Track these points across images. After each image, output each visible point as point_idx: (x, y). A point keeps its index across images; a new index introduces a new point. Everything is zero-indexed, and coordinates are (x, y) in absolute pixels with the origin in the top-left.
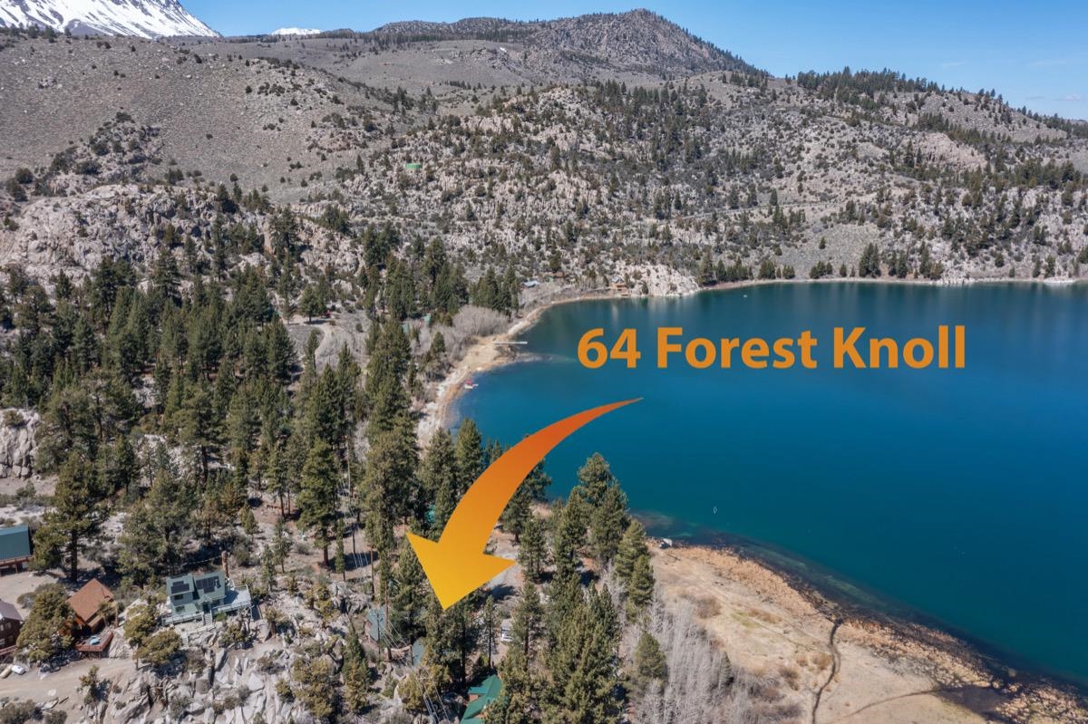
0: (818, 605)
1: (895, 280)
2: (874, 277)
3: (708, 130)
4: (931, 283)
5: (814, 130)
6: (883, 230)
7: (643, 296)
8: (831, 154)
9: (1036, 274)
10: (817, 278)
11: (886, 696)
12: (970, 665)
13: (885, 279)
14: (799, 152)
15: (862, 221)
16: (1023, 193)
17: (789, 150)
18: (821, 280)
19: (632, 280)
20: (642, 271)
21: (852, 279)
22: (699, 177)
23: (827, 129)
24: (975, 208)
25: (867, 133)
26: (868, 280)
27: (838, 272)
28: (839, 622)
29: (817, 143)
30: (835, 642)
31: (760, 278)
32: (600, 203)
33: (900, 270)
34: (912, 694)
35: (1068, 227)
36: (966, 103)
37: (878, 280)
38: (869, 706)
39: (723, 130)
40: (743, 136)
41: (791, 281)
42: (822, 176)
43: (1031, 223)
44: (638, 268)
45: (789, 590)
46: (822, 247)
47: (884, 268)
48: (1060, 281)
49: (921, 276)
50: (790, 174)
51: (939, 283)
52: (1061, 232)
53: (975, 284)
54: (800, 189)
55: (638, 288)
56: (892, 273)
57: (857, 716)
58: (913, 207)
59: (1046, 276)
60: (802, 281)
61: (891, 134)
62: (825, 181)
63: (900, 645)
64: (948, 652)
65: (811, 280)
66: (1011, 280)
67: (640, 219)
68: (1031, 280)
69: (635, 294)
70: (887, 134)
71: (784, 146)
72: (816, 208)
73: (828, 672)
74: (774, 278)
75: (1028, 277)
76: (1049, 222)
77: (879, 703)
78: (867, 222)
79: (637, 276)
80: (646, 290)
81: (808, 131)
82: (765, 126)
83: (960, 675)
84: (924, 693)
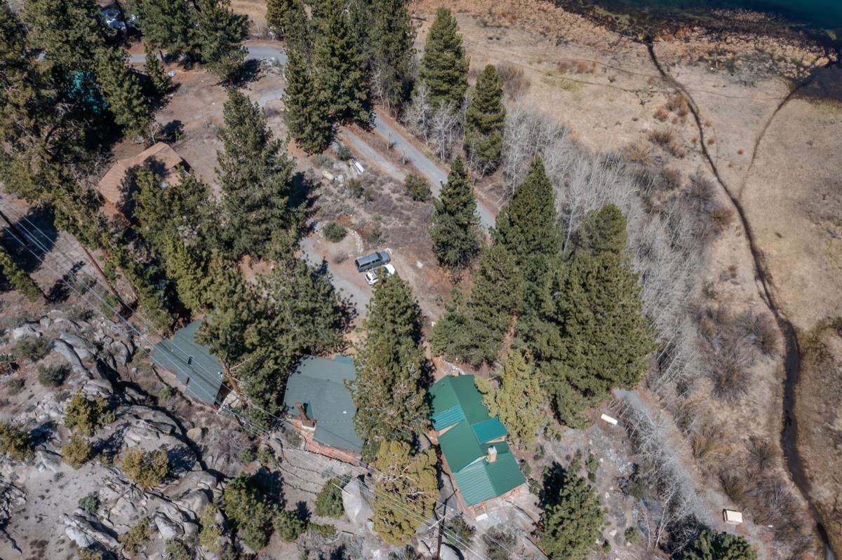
0: (612, 26)
11: (762, 123)
12: (796, 42)
28: (649, 40)
30: (666, 72)
34: (780, 107)
38: (758, 143)
45: (568, 15)
57: (758, 163)
63: (723, 46)
64: (768, 33)
73: (690, 116)
77: (763, 134)
83: (799, 59)
84: (787, 99)
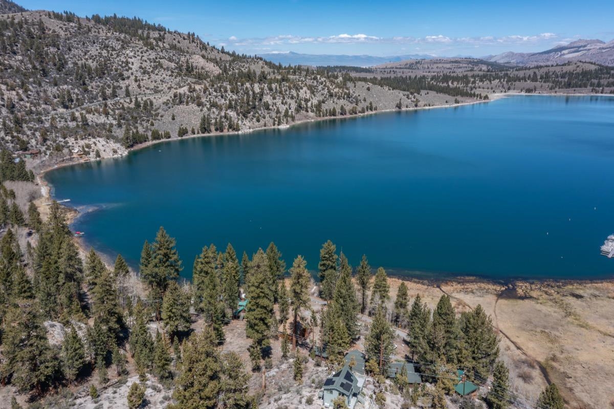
0: (423, 284)
1: (219, 133)
2: (209, 133)
3: (59, 49)
4: (236, 133)
5: (131, 51)
6: (201, 107)
7: (98, 159)
8: (147, 65)
9: (274, 125)
10: (182, 136)
12: (491, 284)
13: (214, 133)
14: (127, 65)
15: (187, 103)
16: (253, 86)
17: (120, 63)
18: (184, 137)
19: (87, 149)
20: (90, 143)
21: (199, 135)
22: (72, 80)
23: (138, 51)
24: (237, 94)
25: (161, 54)
26: (206, 135)
27: (191, 132)
28: (439, 287)
29: (136, 59)
31: (152, 140)
32: (22, 100)
33: (220, 128)
34: (496, 302)
35: (274, 101)
36: (184, 39)
37: (211, 134)
39: (70, 50)
40: (86, 54)
41: (170, 139)
42: (149, 79)
43: (261, 100)
44: (87, 141)
46: (173, 119)
47: (213, 128)
48: (284, 127)
49: (231, 130)
50: (128, 78)
51: (240, 132)
52: (273, 103)
53: (253, 131)
54: (139, 87)
55: (92, 155)
56: (216, 130)
58: (210, 94)
59: (278, 125)
60: (175, 139)
61: (174, 55)
62: (152, 82)
63: (466, 287)
64: (480, 282)
65: (180, 138)
66: (265, 128)
67: (55, 110)
68: (273, 127)
69: (92, 158)
70: (171, 54)
71: (116, 60)
72: (156, 97)
74: (160, 139)
75: (271, 126)
76: (267, 99)
78: (190, 103)
79: (88, 146)
80: (98, 155)
81: (128, 52)
82: (98, 48)
83: (494, 289)
